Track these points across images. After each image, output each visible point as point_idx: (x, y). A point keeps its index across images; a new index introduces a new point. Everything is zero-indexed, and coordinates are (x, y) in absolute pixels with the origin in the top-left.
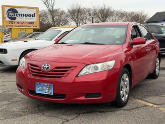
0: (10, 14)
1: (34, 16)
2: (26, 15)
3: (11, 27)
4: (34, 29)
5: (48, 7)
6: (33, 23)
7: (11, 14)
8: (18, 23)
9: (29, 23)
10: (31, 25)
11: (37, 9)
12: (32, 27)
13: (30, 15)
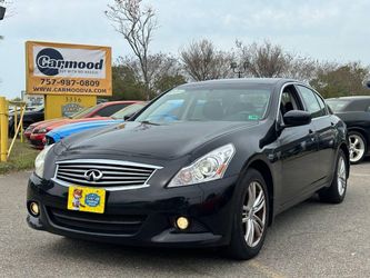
0: (44, 61)
1: (99, 66)
2: (82, 65)
3: (45, 92)
4: (98, 97)
5: (134, 46)
6: (97, 83)
7: (47, 61)
8: (63, 82)
9: (87, 83)
10: (93, 88)
11: (108, 50)
12: (94, 91)
13: (90, 66)
